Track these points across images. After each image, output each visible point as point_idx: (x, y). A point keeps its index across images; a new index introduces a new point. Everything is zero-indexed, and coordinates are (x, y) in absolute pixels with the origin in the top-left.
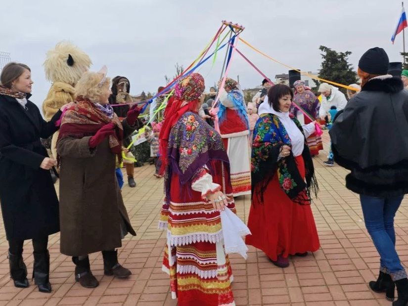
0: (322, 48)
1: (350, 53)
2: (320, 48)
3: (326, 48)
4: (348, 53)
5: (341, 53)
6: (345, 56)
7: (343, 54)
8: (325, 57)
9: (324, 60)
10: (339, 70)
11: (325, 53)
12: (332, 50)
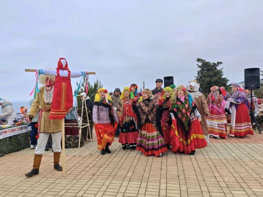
0: (199, 60)
1: (221, 63)
2: (197, 60)
3: (202, 60)
4: (219, 63)
6: (217, 66)
7: (215, 64)
8: (200, 67)
9: (200, 69)
11: (200, 64)
12: (207, 61)
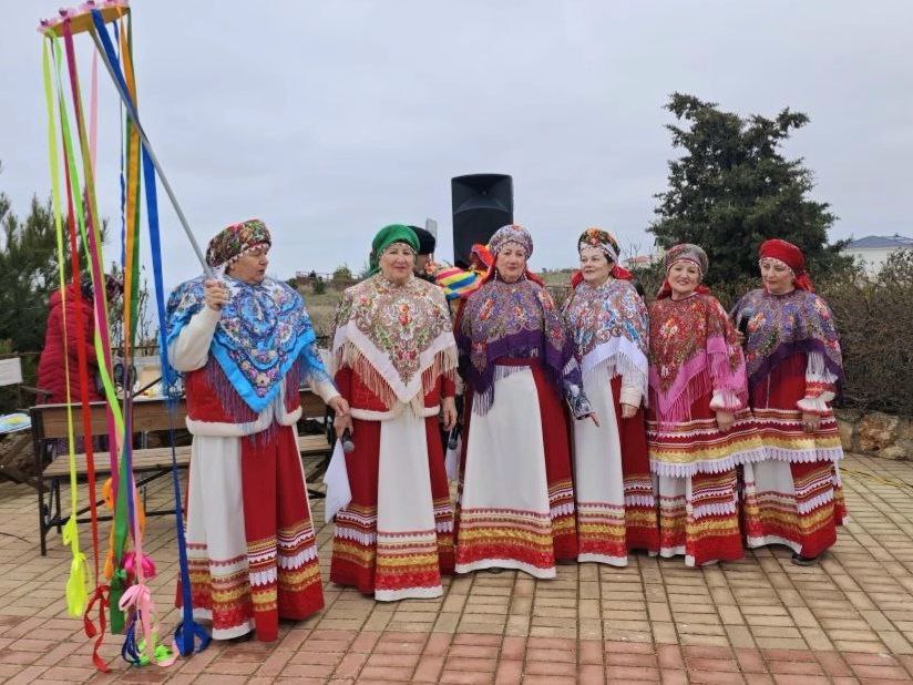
0: (680, 104)
1: (799, 120)
2: (672, 106)
3: (696, 103)
4: (791, 120)
5: (758, 120)
6: (776, 135)
7: (766, 124)
8: (687, 140)
9: (687, 152)
10: (745, 193)
11: (687, 125)
